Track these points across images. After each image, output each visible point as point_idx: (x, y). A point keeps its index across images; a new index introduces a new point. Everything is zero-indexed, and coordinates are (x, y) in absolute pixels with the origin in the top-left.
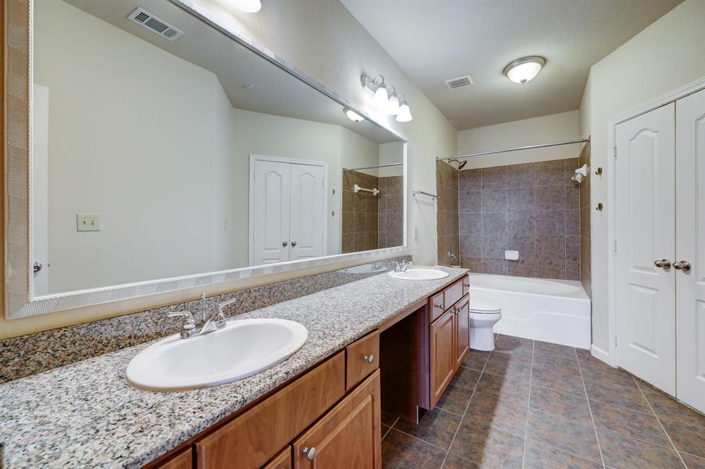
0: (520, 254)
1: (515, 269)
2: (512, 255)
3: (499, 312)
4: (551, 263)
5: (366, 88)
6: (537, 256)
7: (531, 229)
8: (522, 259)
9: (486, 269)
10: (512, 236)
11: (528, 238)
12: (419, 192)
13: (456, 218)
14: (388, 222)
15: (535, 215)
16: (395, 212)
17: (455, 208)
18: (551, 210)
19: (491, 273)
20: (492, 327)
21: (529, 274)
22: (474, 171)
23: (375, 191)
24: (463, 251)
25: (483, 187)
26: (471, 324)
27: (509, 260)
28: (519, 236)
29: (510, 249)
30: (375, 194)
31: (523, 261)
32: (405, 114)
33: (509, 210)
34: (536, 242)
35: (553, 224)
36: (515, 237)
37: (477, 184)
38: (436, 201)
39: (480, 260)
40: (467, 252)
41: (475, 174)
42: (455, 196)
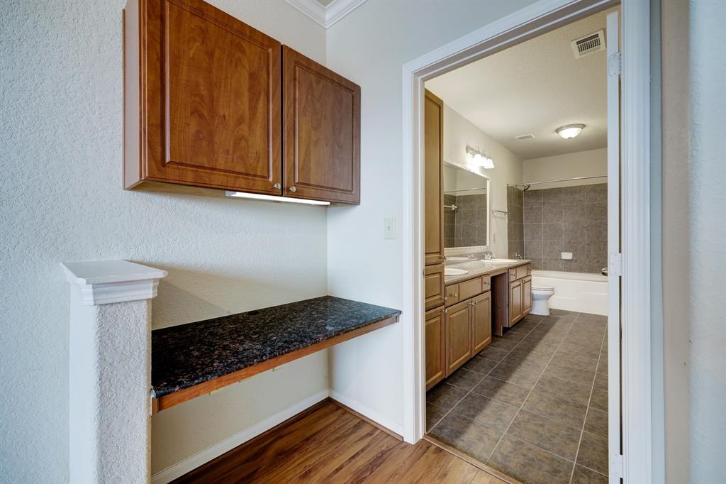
0: (573, 255)
1: (569, 267)
2: (567, 256)
3: (553, 290)
4: (598, 262)
5: (469, 154)
6: (587, 256)
7: (582, 236)
8: (575, 258)
9: (545, 267)
10: (567, 241)
11: (580, 243)
12: (496, 211)
13: (521, 228)
14: (463, 231)
15: (586, 225)
16: (470, 223)
17: (521, 221)
18: (598, 221)
19: (550, 270)
20: (548, 299)
21: (581, 270)
22: (536, 191)
23: (454, 207)
24: (527, 253)
25: (544, 203)
26: (533, 298)
27: (565, 260)
28: (573, 241)
29: (566, 251)
30: (453, 209)
31: (576, 261)
32: (489, 164)
33: (565, 221)
34: (586, 246)
35: (600, 232)
36: (569, 242)
37: (539, 201)
38: (507, 215)
39: (541, 260)
40: (530, 253)
41: (537, 194)
42: (521, 211)
